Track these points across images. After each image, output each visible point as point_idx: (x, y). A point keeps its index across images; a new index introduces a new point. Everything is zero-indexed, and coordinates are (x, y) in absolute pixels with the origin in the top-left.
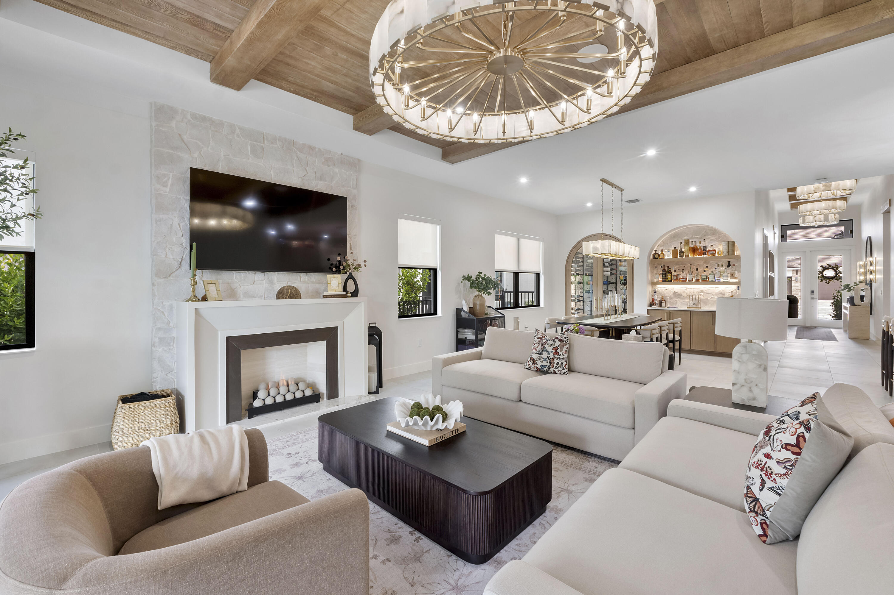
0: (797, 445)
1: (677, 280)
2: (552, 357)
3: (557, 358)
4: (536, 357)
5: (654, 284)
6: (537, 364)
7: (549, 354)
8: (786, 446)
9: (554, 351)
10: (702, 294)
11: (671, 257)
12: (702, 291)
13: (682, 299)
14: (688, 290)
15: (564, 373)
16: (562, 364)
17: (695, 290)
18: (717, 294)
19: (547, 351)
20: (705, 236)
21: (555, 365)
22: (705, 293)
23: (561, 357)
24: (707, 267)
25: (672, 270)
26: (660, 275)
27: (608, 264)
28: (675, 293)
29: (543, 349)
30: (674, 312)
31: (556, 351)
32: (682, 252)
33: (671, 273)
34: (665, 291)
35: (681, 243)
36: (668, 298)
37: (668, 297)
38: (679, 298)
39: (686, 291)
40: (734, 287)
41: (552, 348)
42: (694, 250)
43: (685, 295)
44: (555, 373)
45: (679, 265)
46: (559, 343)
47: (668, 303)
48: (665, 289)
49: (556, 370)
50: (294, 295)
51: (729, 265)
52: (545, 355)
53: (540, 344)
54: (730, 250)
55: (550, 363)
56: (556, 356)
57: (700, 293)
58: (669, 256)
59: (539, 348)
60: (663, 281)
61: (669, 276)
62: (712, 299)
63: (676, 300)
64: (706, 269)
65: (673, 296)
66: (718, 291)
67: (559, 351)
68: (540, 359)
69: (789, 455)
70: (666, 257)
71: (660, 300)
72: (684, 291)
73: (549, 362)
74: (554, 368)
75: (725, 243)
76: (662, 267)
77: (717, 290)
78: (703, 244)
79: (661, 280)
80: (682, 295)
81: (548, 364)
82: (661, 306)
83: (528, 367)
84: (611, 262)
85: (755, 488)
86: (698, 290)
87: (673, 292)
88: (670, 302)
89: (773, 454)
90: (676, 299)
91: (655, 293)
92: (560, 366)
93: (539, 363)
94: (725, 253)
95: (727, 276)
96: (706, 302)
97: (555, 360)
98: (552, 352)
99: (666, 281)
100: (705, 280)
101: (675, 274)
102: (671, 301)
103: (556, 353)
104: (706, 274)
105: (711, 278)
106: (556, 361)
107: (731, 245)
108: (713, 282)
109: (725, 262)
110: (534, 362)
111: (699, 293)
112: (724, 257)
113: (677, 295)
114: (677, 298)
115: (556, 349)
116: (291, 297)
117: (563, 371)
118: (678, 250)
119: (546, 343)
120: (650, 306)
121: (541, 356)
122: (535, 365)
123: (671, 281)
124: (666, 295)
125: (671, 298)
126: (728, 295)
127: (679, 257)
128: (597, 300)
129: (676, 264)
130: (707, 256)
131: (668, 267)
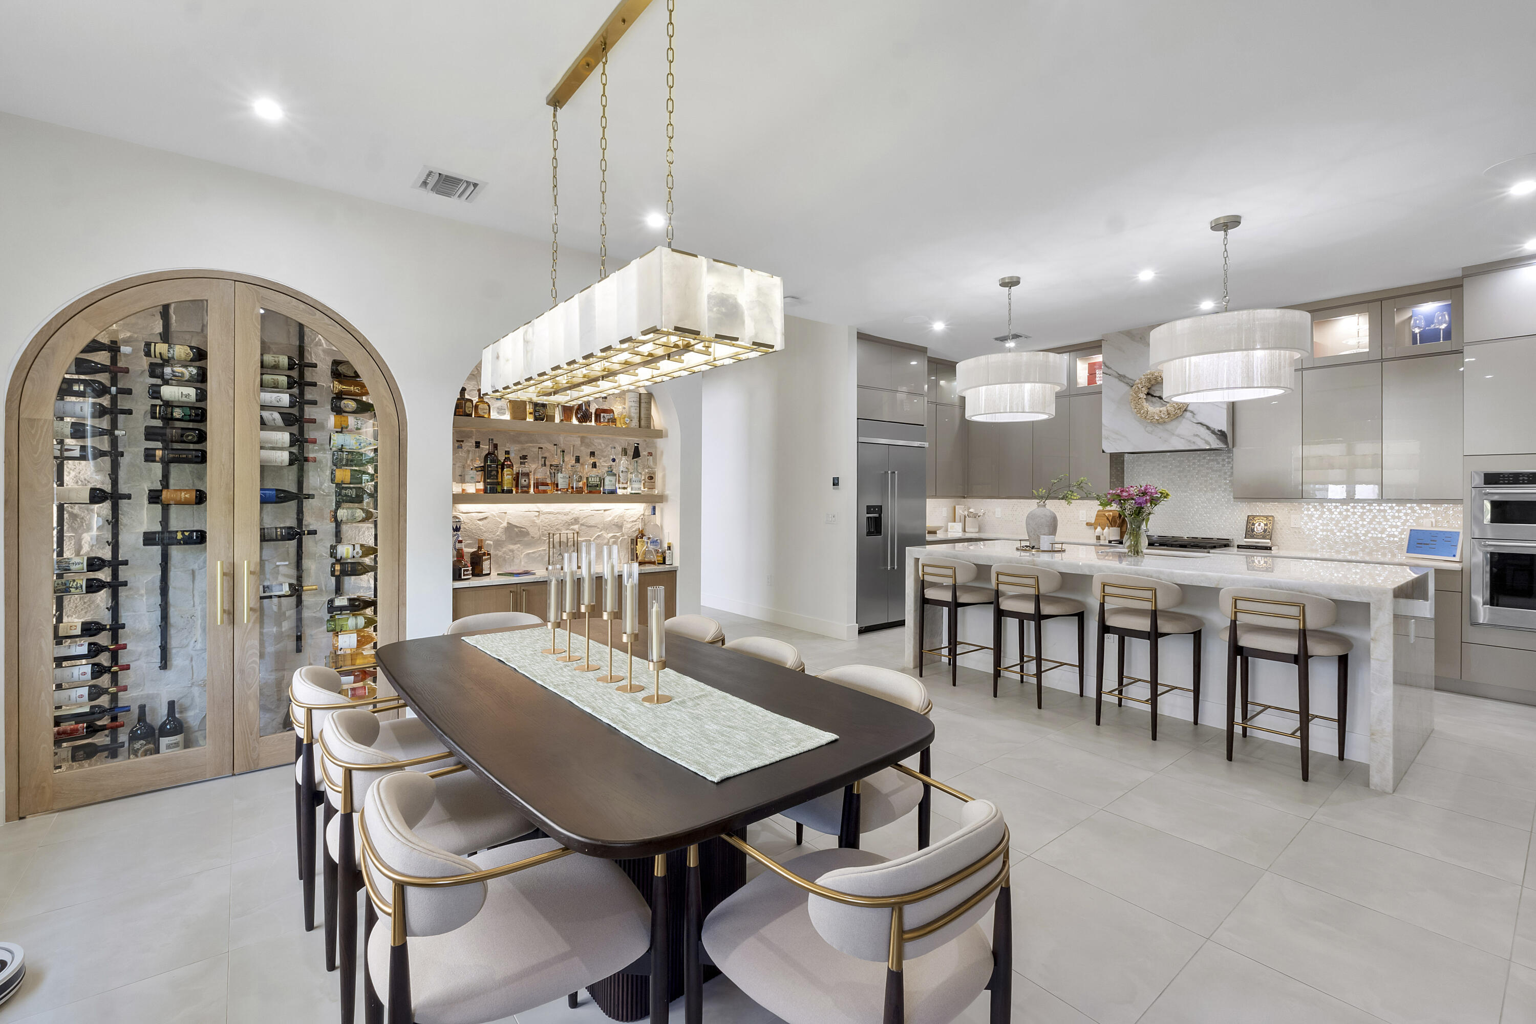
1: (524, 490)
5: (456, 501)
10: (576, 527)
11: (507, 417)
12: (576, 521)
13: (528, 545)
14: (542, 517)
17: (560, 516)
18: (608, 527)
22: (582, 525)
24: (592, 454)
25: (514, 457)
26: (477, 472)
27: (276, 416)
28: (510, 527)
30: (532, 588)
33: (511, 466)
36: (492, 546)
37: (491, 542)
38: (519, 542)
39: (538, 521)
40: (637, 509)
43: (534, 532)
45: (520, 442)
47: (495, 564)
48: (481, 516)
51: (639, 454)
54: (642, 416)
57: (572, 524)
58: (501, 413)
60: (485, 491)
61: (507, 478)
63: (512, 551)
64: (592, 460)
65: (504, 538)
66: (610, 519)
70: (494, 415)
71: (473, 554)
72: (534, 522)
75: (631, 397)
76: (478, 444)
77: (608, 518)
79: (481, 486)
80: (527, 534)
82: (478, 575)
86: (569, 518)
87: (505, 524)
88: (496, 555)
90: (512, 547)
91: (463, 530)
94: (635, 423)
95: (635, 482)
99: (494, 492)
100: (594, 492)
101: (520, 470)
102: (500, 554)
104: (596, 473)
105: (609, 483)
107: (646, 403)
108: (611, 497)
109: (629, 443)
111: (568, 524)
112: (628, 432)
113: (515, 533)
120: (457, 576)
123: (510, 491)
124: (485, 536)
125: (498, 544)
126: (630, 529)
127: (530, 419)
128: (231, 575)
129: (516, 438)
130: (593, 423)
131: (496, 446)
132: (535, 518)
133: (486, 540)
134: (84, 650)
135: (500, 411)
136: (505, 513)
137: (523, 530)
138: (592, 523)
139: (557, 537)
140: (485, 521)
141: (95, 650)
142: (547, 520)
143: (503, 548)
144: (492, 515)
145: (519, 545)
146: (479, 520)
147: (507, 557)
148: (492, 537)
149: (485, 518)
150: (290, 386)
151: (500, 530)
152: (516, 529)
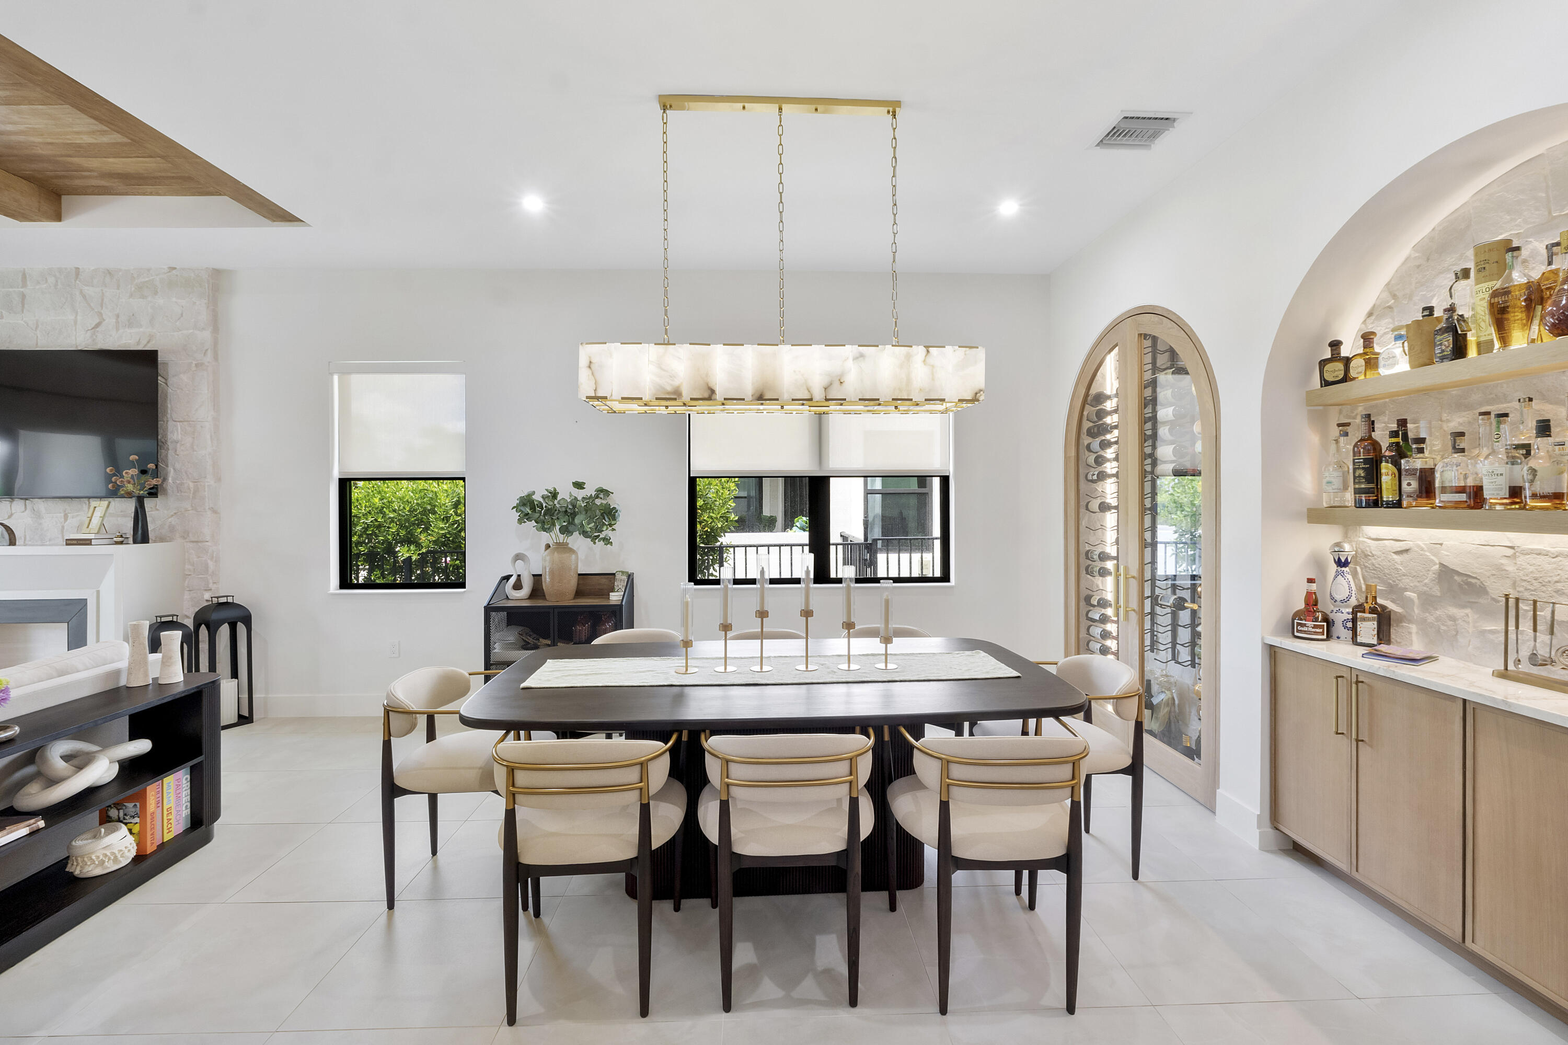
5: (1318, 517)
11: (1405, 365)
13: (1489, 613)
14: (1521, 560)
26: (1352, 470)
28: (1446, 573)
34: (1395, 556)
36: (1411, 600)
37: (1411, 594)
38: (1471, 605)
39: (1511, 568)
47: (1414, 628)
48: (1382, 547)
58: (1394, 363)
60: (1360, 504)
63: (1453, 619)
65: (1436, 591)
72: (1500, 568)
76: (1358, 426)
79: (1350, 496)
80: (1484, 588)
88: (1424, 621)
90: (1453, 611)
99: (1375, 505)
102: (1431, 619)
113: (1458, 584)
114: (1463, 607)
132: (1504, 561)
133: (1406, 590)
136: (1441, 544)
137: (1473, 581)
140: (1405, 556)
142: (1531, 569)
143: (1436, 609)
144: (1418, 546)
145: (1468, 611)
146: (1397, 553)
147: (1443, 628)
148: (1416, 586)
149: (1407, 551)
151: (1431, 575)
152: (1456, 578)
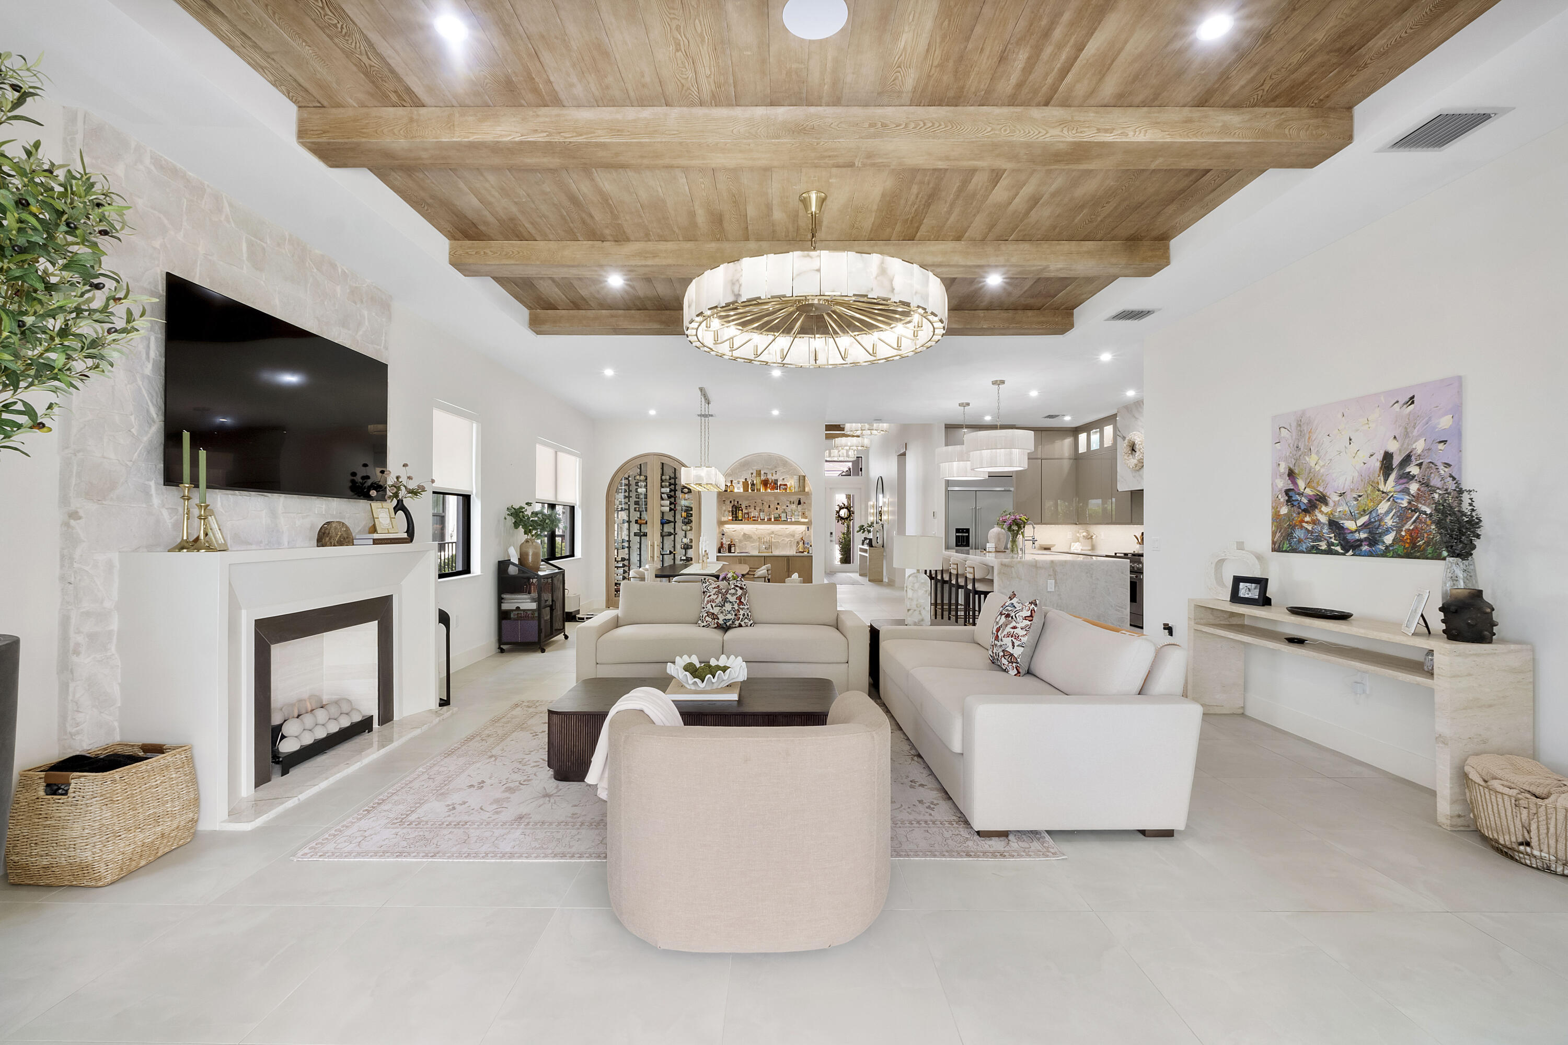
0: (1031, 616)
1: (749, 519)
2: (737, 608)
3: (742, 609)
4: (716, 610)
5: (721, 523)
6: (718, 619)
7: (733, 605)
8: (1025, 618)
9: (738, 601)
10: (773, 535)
11: (742, 490)
12: (773, 533)
13: (752, 542)
14: (759, 531)
15: (751, 625)
16: (748, 615)
17: (766, 531)
18: (787, 536)
19: (730, 602)
20: (776, 467)
21: (741, 617)
22: (776, 535)
23: (746, 607)
24: (778, 504)
25: (743, 507)
26: (729, 512)
27: (666, 495)
28: (745, 534)
29: (725, 600)
30: (746, 558)
31: (740, 601)
32: (753, 484)
33: (742, 510)
34: (734, 532)
35: (752, 474)
37: (737, 540)
39: (757, 533)
40: (803, 528)
41: (735, 597)
42: (765, 483)
43: (755, 537)
44: (740, 626)
45: (749, 500)
46: (741, 591)
47: (738, 547)
48: (733, 530)
49: (742, 623)
50: (344, 539)
51: (799, 503)
52: (728, 607)
53: (720, 595)
54: (800, 485)
55: (736, 615)
56: (741, 607)
57: (771, 534)
58: (738, 489)
59: (720, 599)
60: (732, 520)
61: (740, 514)
62: (783, 542)
63: (746, 544)
64: (778, 507)
65: (743, 539)
66: (789, 532)
67: (742, 600)
68: (722, 612)
69: (1028, 623)
70: (736, 490)
71: (729, 544)
73: (734, 614)
74: (739, 621)
75: (796, 477)
76: (731, 502)
78: (774, 477)
79: (731, 518)
80: (752, 537)
81: (733, 617)
82: (730, 551)
83: (705, 624)
84: (671, 494)
85: (1010, 649)
86: (769, 532)
87: (743, 533)
88: (740, 546)
89: (1017, 625)
90: (746, 542)
91: (723, 535)
92: (746, 618)
93: (721, 617)
94: (797, 489)
95: (799, 515)
96: (777, 545)
97: (740, 611)
98: (736, 602)
99: (736, 520)
100: (777, 520)
101: (746, 511)
102: (742, 545)
103: (741, 603)
104: (779, 511)
105: (783, 517)
106: (742, 612)
107: (802, 479)
108: (785, 522)
109: (795, 498)
110: (714, 616)
111: (769, 534)
112: (795, 493)
113: (747, 537)
114: (748, 541)
115: (739, 598)
116: (341, 543)
117: (750, 623)
118: (749, 483)
119: (727, 592)
120: (719, 552)
121: (724, 608)
122: (716, 620)
123: (742, 520)
124: (735, 538)
125: (740, 541)
126: (798, 537)
127: (750, 491)
128: (653, 546)
129: (747, 499)
130: (778, 491)
131: (738, 502)
132: (753, 531)
134: (621, 565)
135: (738, 488)
136: (742, 528)
137: (749, 535)
138: (780, 534)
139: (763, 540)
141: (624, 566)
144: (738, 529)
146: (730, 531)
150: (670, 485)
151: (739, 535)
